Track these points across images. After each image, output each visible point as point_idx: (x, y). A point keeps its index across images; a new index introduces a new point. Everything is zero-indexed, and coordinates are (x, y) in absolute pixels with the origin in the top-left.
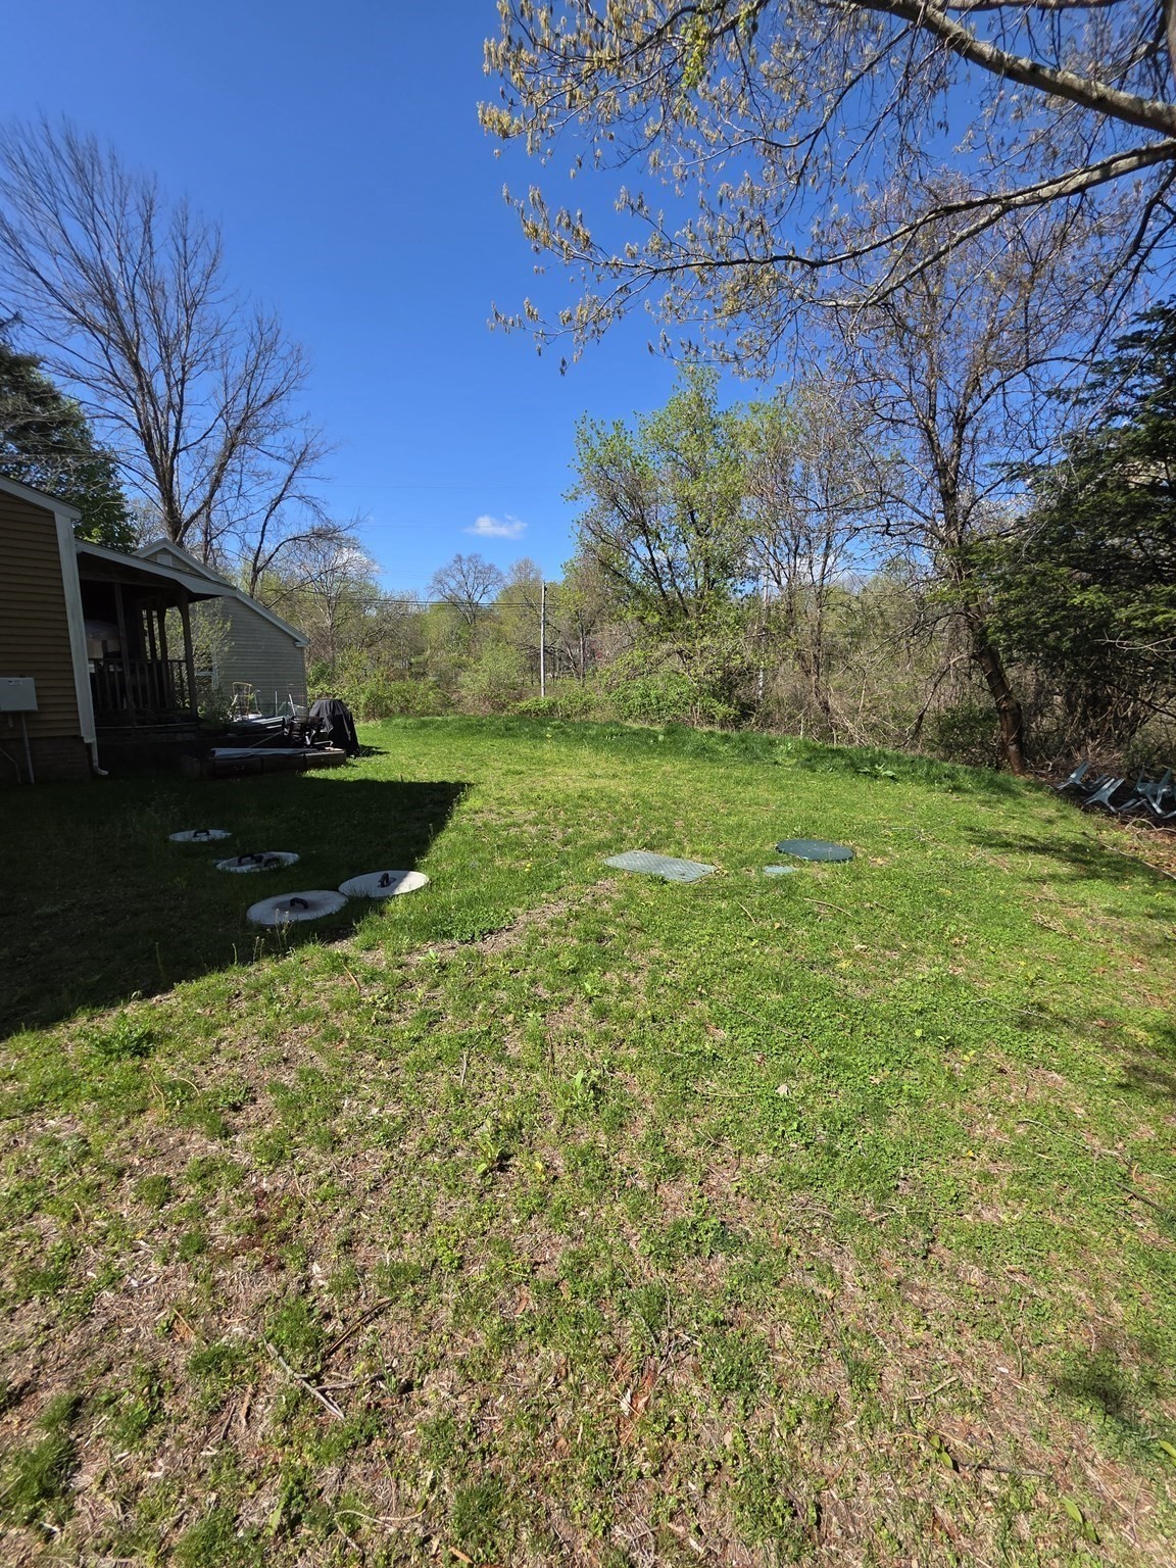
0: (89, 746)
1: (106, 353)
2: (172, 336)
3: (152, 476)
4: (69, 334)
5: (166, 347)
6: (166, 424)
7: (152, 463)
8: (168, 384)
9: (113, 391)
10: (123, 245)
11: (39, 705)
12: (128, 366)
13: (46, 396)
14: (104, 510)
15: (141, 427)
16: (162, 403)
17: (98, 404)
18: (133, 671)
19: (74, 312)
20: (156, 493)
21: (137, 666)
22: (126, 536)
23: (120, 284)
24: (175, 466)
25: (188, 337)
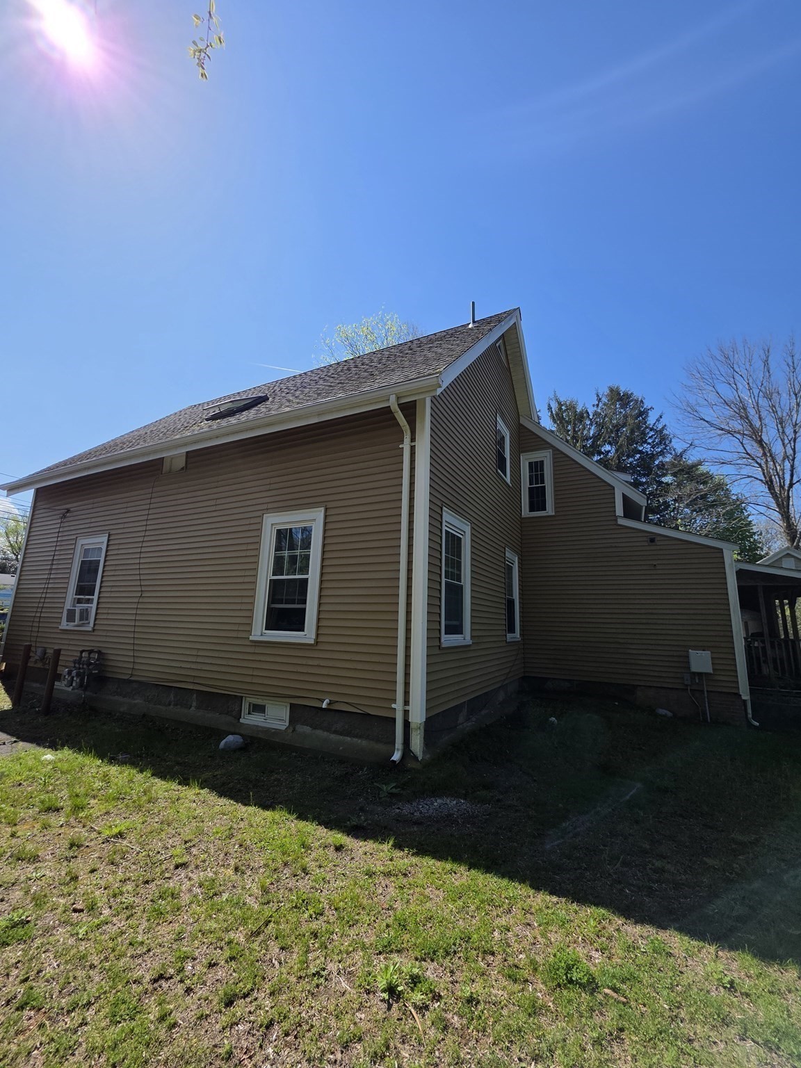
0: (745, 701)
1: (742, 443)
2: (785, 414)
3: (774, 505)
4: (720, 442)
5: (781, 423)
6: (783, 470)
7: (773, 497)
8: (783, 444)
9: (746, 463)
10: (751, 381)
11: (713, 669)
12: (755, 445)
13: (705, 478)
14: (740, 533)
15: (765, 477)
16: (779, 459)
17: (737, 473)
18: (773, 647)
19: (722, 429)
20: (776, 516)
21: (776, 643)
22: (754, 547)
23: (749, 402)
24: (790, 495)
25: (797, 411)
